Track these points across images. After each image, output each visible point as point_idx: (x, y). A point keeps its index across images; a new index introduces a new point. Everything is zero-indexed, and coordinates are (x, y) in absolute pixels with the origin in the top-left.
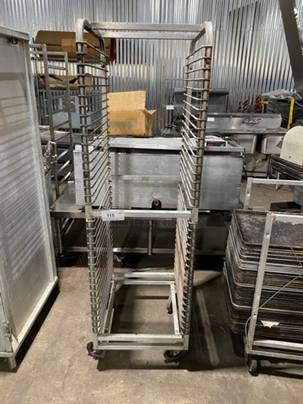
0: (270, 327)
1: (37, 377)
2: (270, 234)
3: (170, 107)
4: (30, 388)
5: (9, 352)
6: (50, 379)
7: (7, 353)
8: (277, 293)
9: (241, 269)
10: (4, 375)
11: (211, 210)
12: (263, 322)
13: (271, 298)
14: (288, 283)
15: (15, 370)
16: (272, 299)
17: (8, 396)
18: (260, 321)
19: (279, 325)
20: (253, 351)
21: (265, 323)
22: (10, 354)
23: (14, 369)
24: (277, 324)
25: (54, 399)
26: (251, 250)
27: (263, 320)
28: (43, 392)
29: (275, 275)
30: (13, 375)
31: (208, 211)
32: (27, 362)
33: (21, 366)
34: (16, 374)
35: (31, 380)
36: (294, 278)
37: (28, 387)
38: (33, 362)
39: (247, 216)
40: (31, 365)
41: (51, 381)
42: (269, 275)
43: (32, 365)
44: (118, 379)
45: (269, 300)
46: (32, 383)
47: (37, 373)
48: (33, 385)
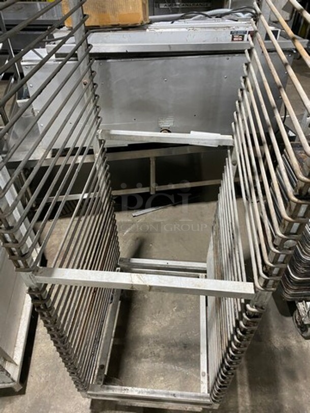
1: (54, 394)
15: (22, 392)
22: (12, 384)
23: (21, 390)
30: (21, 398)
34: (26, 395)
35: (47, 401)
38: (43, 374)
41: (74, 397)
43: (43, 379)
44: (156, 376)
46: (50, 405)
47: (52, 389)
48: (52, 407)
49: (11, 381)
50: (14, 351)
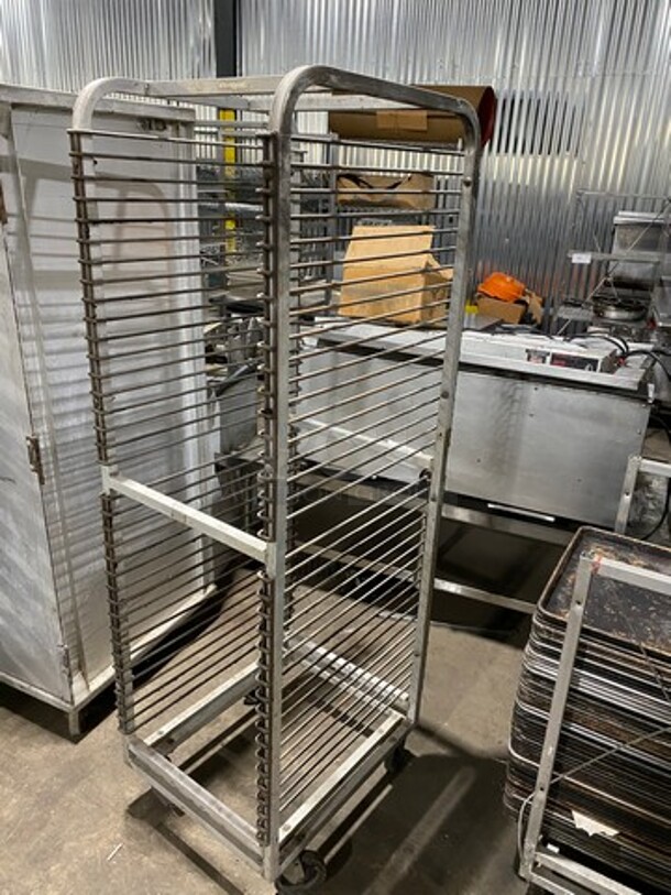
0: (591, 834)
1: (104, 764)
2: (583, 604)
3: (581, 258)
4: (85, 780)
5: (67, 702)
6: (123, 776)
7: (63, 703)
8: (609, 752)
9: (528, 671)
10: (56, 743)
11: (557, 518)
12: (576, 814)
13: (592, 761)
14: (638, 737)
15: (76, 740)
16: (595, 764)
17: (43, 780)
18: (570, 812)
19: (616, 836)
20: (535, 875)
21: (580, 821)
22: (68, 706)
23: (75, 736)
24: (611, 832)
25: (112, 815)
26: (553, 630)
27: (578, 811)
28: (101, 796)
29: (610, 708)
30: (70, 745)
31: (551, 519)
32: (102, 733)
33: (89, 735)
34: (77, 747)
35: (93, 766)
36: (657, 729)
37: (83, 778)
39: (611, 548)
40: (106, 738)
42: (594, 705)
43: (107, 741)
45: (588, 764)
46: (91, 772)
47: (108, 758)
48: (91, 776)
49: (69, 700)
50: (98, 675)
